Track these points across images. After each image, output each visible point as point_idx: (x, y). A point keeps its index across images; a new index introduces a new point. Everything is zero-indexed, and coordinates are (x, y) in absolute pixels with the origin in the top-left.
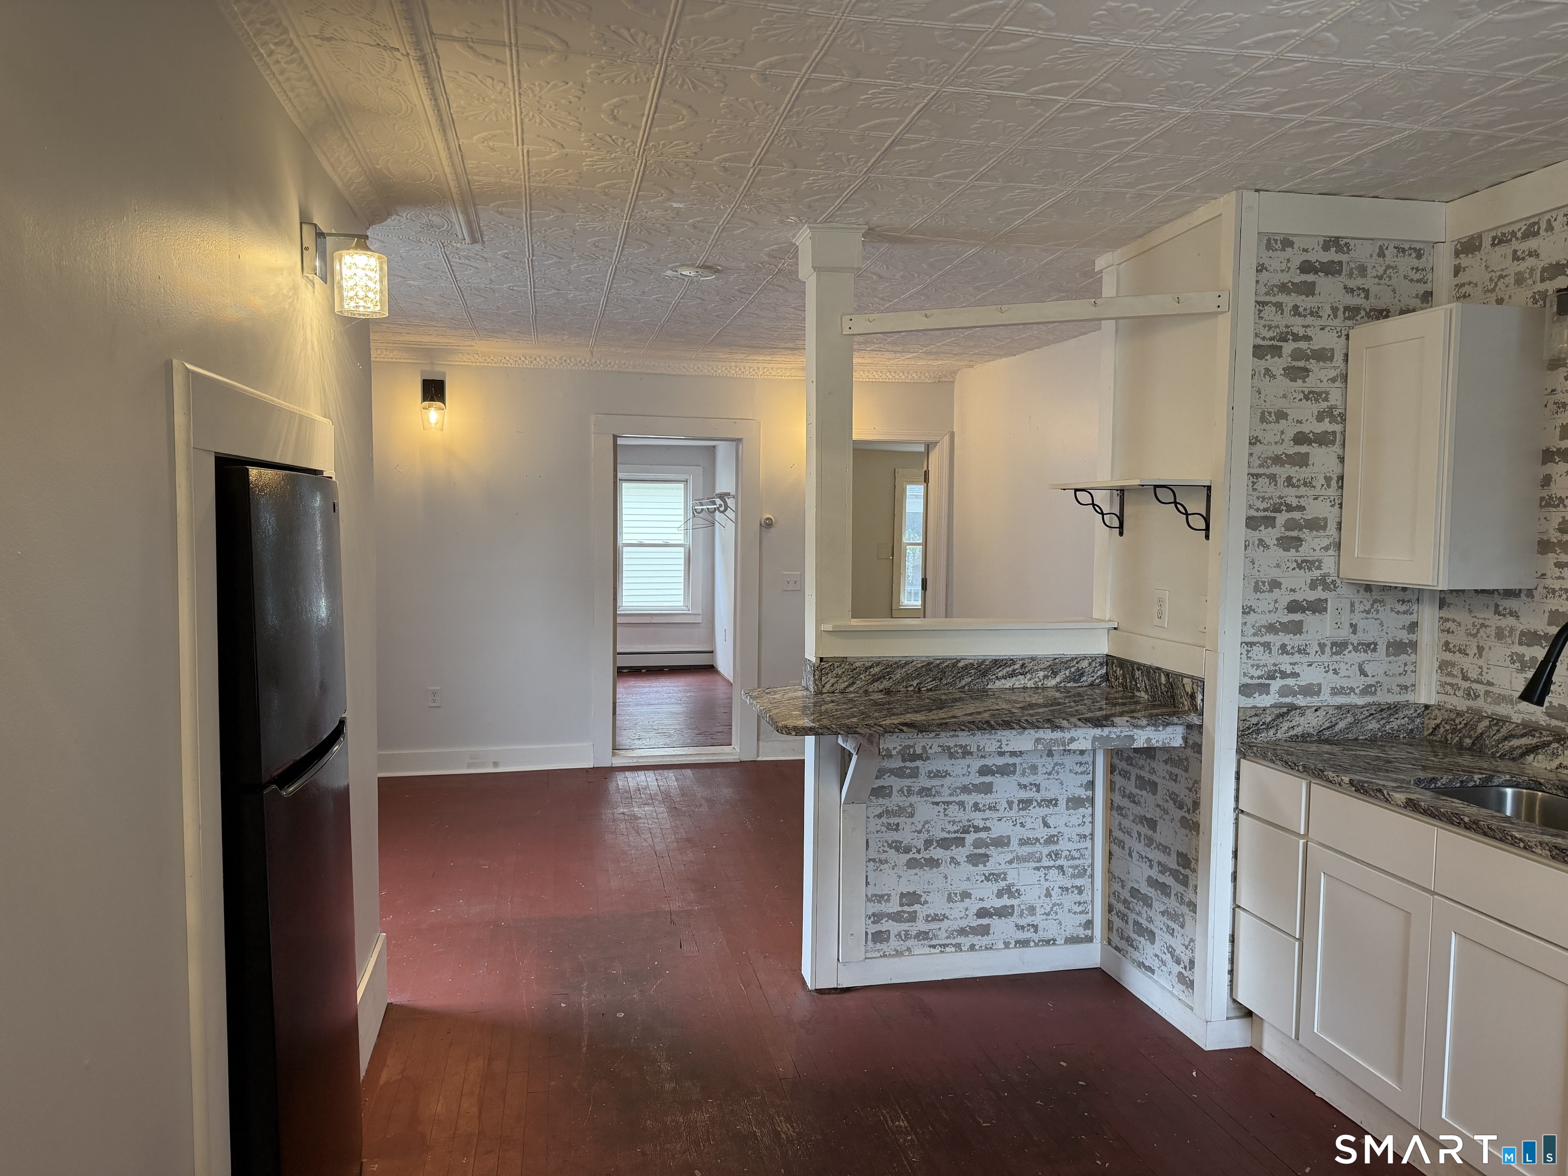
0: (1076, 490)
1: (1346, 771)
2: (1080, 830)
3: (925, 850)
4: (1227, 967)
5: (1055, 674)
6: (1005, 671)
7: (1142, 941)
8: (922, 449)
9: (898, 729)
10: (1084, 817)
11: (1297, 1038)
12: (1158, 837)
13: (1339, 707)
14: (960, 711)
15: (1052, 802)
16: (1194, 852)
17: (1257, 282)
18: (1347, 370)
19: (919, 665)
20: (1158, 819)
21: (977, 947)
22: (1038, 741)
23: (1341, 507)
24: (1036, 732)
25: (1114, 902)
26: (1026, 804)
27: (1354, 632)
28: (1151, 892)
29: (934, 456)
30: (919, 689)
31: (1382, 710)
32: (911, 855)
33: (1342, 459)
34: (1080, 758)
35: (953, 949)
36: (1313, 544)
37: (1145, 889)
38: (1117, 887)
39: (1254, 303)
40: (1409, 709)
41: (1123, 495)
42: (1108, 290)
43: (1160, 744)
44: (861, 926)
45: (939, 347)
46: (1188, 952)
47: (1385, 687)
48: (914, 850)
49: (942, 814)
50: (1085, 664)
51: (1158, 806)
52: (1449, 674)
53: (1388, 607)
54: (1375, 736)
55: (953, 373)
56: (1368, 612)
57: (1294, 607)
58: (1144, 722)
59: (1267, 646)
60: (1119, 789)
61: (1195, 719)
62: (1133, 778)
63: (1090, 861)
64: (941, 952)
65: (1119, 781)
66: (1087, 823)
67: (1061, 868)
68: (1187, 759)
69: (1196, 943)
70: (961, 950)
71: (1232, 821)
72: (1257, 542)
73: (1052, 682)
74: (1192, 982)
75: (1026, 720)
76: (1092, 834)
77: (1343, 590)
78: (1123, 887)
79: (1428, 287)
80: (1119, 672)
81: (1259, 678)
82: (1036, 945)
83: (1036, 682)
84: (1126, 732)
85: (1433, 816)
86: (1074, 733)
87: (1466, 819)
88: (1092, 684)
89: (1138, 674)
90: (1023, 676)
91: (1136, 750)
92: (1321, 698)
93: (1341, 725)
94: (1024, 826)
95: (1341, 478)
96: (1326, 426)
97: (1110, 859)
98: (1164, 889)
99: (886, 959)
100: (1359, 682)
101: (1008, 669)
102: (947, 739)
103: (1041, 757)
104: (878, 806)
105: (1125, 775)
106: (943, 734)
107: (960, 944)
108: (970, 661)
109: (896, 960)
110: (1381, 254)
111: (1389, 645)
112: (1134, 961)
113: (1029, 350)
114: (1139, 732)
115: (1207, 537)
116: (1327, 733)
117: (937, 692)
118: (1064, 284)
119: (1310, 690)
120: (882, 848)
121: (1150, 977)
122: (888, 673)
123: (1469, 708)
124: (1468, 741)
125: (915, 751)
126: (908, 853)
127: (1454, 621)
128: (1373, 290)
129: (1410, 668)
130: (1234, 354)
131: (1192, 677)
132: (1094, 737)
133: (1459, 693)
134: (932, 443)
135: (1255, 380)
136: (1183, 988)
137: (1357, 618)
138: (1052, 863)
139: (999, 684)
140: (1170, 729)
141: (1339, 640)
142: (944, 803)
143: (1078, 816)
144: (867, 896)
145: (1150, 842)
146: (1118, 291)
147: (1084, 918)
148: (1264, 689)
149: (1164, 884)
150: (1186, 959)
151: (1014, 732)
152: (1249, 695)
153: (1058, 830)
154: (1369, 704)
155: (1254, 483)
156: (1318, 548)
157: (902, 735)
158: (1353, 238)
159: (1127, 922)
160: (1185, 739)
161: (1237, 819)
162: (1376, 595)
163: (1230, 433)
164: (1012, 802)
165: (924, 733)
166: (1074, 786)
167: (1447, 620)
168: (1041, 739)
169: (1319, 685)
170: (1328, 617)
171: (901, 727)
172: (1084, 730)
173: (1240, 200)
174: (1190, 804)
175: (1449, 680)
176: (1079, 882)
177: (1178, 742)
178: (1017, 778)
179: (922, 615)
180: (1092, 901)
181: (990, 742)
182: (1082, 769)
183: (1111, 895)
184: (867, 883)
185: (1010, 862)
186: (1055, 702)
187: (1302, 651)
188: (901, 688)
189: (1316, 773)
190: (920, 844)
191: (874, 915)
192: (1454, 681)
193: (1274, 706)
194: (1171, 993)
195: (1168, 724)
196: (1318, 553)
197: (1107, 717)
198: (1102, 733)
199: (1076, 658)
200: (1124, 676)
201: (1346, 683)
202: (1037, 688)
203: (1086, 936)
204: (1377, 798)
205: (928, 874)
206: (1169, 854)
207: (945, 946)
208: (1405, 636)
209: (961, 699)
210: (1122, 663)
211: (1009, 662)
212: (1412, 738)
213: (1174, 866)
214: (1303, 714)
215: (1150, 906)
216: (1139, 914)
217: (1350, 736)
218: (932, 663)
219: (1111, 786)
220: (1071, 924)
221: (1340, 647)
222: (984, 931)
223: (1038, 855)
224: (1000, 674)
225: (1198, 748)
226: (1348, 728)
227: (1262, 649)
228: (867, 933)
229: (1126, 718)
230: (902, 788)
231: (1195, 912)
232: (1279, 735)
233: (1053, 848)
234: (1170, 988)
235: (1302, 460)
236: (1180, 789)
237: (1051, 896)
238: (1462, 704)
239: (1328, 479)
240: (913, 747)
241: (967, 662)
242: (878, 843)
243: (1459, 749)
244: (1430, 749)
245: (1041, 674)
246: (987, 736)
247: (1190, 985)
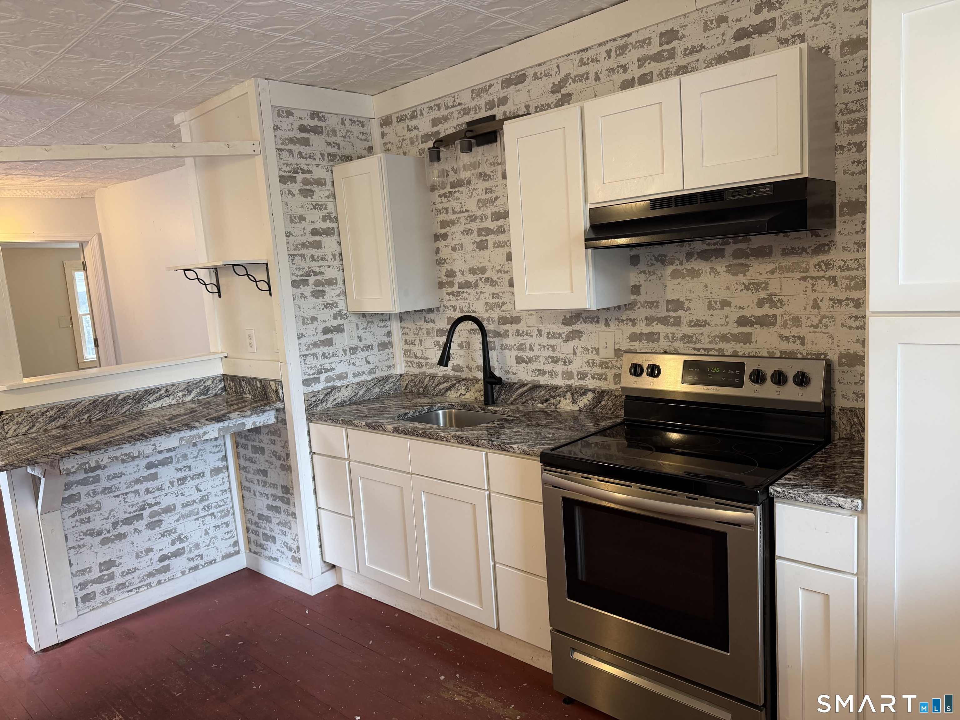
0: (185, 270)
1: (363, 419)
2: (222, 488)
3: (114, 529)
4: (318, 544)
5: (190, 392)
6: (154, 396)
7: (269, 544)
8: (77, 246)
9: (73, 452)
10: (223, 479)
11: (359, 571)
12: (269, 480)
13: (358, 384)
14: (123, 430)
15: (201, 475)
16: (290, 483)
17: (275, 136)
18: (334, 191)
19: (88, 404)
20: (267, 469)
21: (162, 581)
22: (181, 439)
23: (343, 271)
24: (179, 434)
25: (249, 525)
26: (182, 480)
27: (360, 341)
28: (270, 514)
29: (87, 250)
30: (90, 420)
31: (380, 381)
32: (103, 536)
33: (339, 244)
34: (215, 443)
35: (146, 588)
36: (332, 293)
37: (266, 513)
38: (249, 516)
39: (275, 150)
40: (393, 378)
41: (217, 271)
42: (186, 137)
43: (261, 424)
44: (70, 595)
45: (74, 173)
46: (296, 543)
47: (380, 368)
48: (105, 532)
49: (123, 502)
50: (209, 383)
51: (267, 461)
52: (409, 356)
53: (375, 325)
54: (378, 395)
55: (93, 191)
56: (366, 329)
57: (326, 331)
58: (249, 413)
59: (315, 355)
60: (243, 456)
61: (280, 405)
62: (250, 447)
63: (231, 505)
64: (137, 592)
65: (242, 451)
66: (226, 482)
67: (213, 514)
68: (279, 429)
69: (299, 535)
70: (151, 587)
71: (310, 460)
72: (300, 295)
73: (189, 398)
74: (300, 559)
75: (170, 428)
76: (230, 488)
77: (352, 318)
78: (253, 515)
79: (369, 144)
80: (232, 384)
81: (313, 374)
82: (203, 567)
83: (177, 400)
84: (240, 421)
85: (406, 434)
86: (205, 429)
87: (420, 432)
88: (216, 395)
89: (243, 383)
90: (168, 398)
91: (249, 430)
92: (348, 380)
93: (361, 393)
94: (184, 495)
95: (341, 254)
96: (328, 224)
97: (243, 500)
98: (276, 509)
99: (95, 611)
100: (366, 368)
101: (156, 395)
102: (113, 452)
103: (189, 448)
104: (70, 509)
105: (245, 447)
106: (110, 449)
107: (150, 583)
108: (127, 394)
109: (104, 609)
110: (343, 123)
111: (379, 345)
112: (266, 557)
113: (145, 176)
114: (248, 419)
115: (271, 294)
116: (354, 399)
117: (104, 420)
118: (156, 132)
119: (342, 377)
120: (79, 537)
121: (276, 564)
122: (62, 413)
123: (420, 373)
124: (421, 390)
125: (90, 466)
126: (101, 535)
127: (407, 328)
128: (342, 144)
129: (391, 356)
130: (268, 181)
131: (275, 381)
132: (219, 429)
133: (415, 366)
134: (84, 242)
135: (283, 197)
136: (296, 564)
137: (361, 333)
138: (206, 513)
139: (151, 406)
140: (266, 414)
141: (353, 346)
142: (123, 494)
143: (220, 479)
144: (72, 573)
145: (265, 483)
146: (192, 138)
147: (232, 541)
148: (316, 380)
149: (276, 506)
150: (295, 547)
151: (164, 437)
152: (308, 386)
153: (207, 491)
154: (374, 379)
155: (292, 260)
156: (334, 296)
157: (76, 457)
158: (326, 113)
159: (258, 535)
160: (276, 418)
161: (312, 458)
162: (368, 319)
163: (274, 229)
164: (173, 482)
165: (95, 452)
166: (214, 461)
167: (404, 328)
168: (183, 437)
169: (346, 373)
170: (346, 334)
171: (74, 451)
172: (212, 426)
173: (257, 84)
174: (284, 455)
175: (409, 359)
176: (225, 520)
177: (272, 421)
178: (175, 465)
179: (98, 365)
180: (236, 529)
181: (147, 447)
182: (217, 449)
183: (247, 522)
184: (71, 565)
185: (178, 520)
186: (193, 411)
187: (334, 355)
188: (75, 422)
189: (349, 423)
190: (109, 526)
191: (80, 584)
192: (412, 360)
193: (324, 389)
194: (289, 569)
195: (264, 411)
196: (335, 298)
197: (224, 415)
198: (224, 425)
199: (203, 380)
200: (235, 385)
201: (360, 370)
202: (179, 404)
203: (235, 551)
204: (380, 430)
205: (118, 545)
206: (277, 488)
207: (139, 588)
208: (385, 339)
209: (124, 421)
210: (233, 378)
211: (156, 390)
212: (397, 393)
213: (280, 494)
214: (340, 391)
215: (270, 522)
216: (265, 528)
217: (366, 398)
218: (97, 400)
219: (237, 456)
220: (225, 547)
221: (354, 350)
222: (167, 569)
223: (196, 511)
224: (151, 399)
225: (284, 422)
226: (365, 393)
227: (312, 357)
228: (76, 599)
229: (237, 413)
230: (89, 492)
231: (295, 518)
232: (329, 405)
233: (206, 503)
234: (288, 567)
235: (318, 245)
236: (278, 448)
237: (208, 534)
238: (415, 371)
239: (334, 255)
240: (88, 463)
241: (124, 395)
242: (76, 535)
243: (418, 395)
244: (405, 397)
245: (180, 394)
246: (144, 443)
247: (298, 561)
